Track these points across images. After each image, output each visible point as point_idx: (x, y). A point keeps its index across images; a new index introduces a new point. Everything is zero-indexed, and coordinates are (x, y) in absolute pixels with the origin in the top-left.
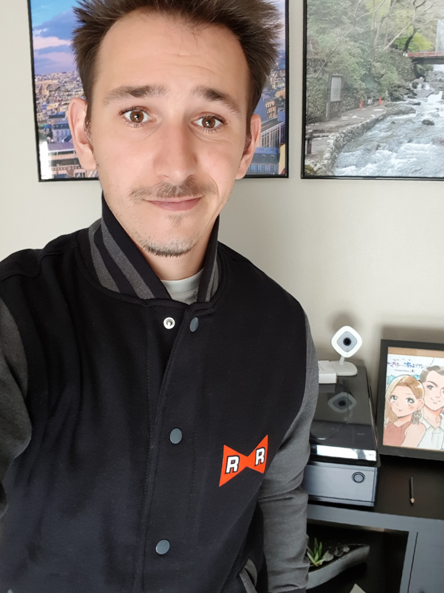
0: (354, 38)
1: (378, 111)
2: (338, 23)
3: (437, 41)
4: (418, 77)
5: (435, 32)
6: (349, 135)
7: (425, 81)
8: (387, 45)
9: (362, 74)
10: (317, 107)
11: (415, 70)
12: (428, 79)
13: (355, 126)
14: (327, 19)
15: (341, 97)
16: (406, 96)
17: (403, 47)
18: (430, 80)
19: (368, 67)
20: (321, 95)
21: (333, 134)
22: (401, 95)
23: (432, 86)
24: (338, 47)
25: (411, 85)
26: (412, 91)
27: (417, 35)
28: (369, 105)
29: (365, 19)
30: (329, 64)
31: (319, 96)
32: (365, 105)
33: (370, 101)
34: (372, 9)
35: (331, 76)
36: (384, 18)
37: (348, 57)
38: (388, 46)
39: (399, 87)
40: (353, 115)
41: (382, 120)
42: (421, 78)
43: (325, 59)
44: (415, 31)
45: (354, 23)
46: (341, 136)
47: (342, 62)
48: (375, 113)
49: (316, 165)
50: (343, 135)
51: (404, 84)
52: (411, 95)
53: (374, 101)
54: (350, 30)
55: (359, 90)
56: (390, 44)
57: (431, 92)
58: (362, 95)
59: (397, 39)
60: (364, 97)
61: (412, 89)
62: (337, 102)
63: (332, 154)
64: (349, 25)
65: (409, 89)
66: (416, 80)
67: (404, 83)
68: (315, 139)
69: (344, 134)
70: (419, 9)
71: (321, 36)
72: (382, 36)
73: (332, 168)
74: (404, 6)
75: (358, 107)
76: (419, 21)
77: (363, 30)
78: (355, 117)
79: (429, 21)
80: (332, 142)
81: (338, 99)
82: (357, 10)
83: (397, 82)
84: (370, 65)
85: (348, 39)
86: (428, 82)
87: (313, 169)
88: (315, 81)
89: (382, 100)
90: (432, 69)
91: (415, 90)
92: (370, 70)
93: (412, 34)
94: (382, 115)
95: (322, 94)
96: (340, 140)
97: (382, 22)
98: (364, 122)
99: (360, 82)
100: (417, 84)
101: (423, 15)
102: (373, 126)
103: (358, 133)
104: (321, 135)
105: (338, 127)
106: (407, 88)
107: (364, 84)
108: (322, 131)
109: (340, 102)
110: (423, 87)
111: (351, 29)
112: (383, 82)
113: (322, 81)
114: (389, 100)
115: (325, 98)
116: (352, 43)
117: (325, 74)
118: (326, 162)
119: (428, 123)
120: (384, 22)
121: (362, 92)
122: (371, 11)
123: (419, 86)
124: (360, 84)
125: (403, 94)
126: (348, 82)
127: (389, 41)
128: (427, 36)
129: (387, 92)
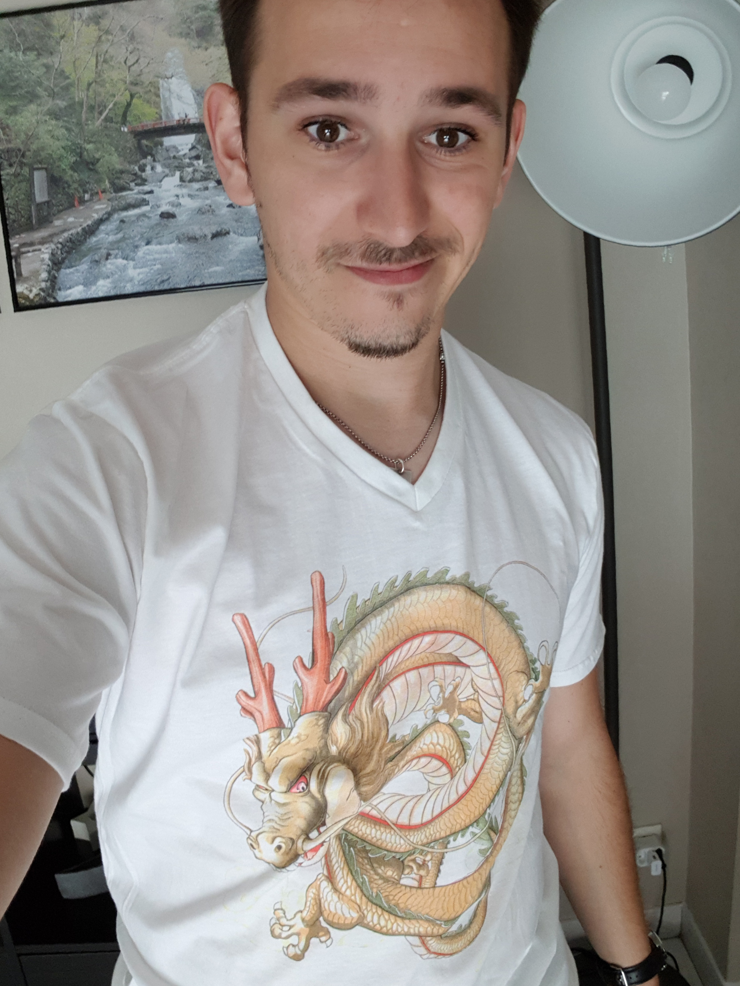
0: (55, 115)
1: (100, 208)
2: (32, 97)
3: (162, 107)
4: (145, 157)
5: (158, 96)
6: (68, 244)
7: (154, 160)
8: (98, 119)
9: (72, 161)
10: (21, 212)
11: (139, 147)
12: (158, 157)
13: (73, 231)
14: (17, 93)
15: (49, 194)
16: (132, 185)
17: (120, 119)
18: (161, 159)
19: (78, 151)
20: (23, 196)
21: (47, 246)
22: (126, 183)
23: (164, 166)
24: (36, 130)
25: (136, 168)
26: (141, 177)
27: (135, 101)
28: (87, 201)
29: (66, 88)
30: (28, 153)
31: (20, 198)
32: (82, 201)
33: (87, 197)
34: (73, 74)
35: (32, 169)
36: (89, 85)
37: (51, 142)
38: (100, 120)
39: (122, 172)
40: (68, 218)
41: (107, 219)
42: (149, 157)
43: (22, 147)
44: (132, 96)
45: (53, 95)
46: (57, 248)
47: (43, 149)
48: (96, 211)
49: (31, 291)
50: (60, 246)
52: (139, 181)
53: (92, 195)
54: (49, 106)
55: (71, 183)
56: (102, 117)
57: (164, 175)
58: (76, 189)
59: (110, 110)
60: (79, 192)
61: (139, 173)
62: (44, 203)
63: (49, 272)
64: (46, 98)
65: (135, 174)
66: (144, 161)
68: (25, 255)
69: (61, 243)
70: (133, 68)
71: (12, 118)
72: (91, 108)
73: (53, 292)
74: (113, 67)
75: (74, 206)
76: (136, 84)
77: (65, 103)
78: (71, 219)
79: (148, 82)
80: (46, 256)
81: (45, 198)
82: (54, 78)
83: (118, 167)
84: (81, 148)
85: (47, 118)
86: (159, 161)
87: (28, 297)
88: (13, 178)
89: (102, 192)
90: (161, 144)
91: (143, 174)
92: (81, 155)
93: (129, 101)
94: (106, 213)
95: (24, 194)
96: (57, 253)
97: (88, 89)
98: (85, 225)
99: (70, 172)
100: (145, 165)
101: (139, 75)
102: (97, 228)
103: (79, 241)
104: (31, 249)
105: (51, 236)
106: (133, 173)
107: (76, 174)
108: (32, 244)
109: (48, 202)
110: (153, 168)
111: (49, 104)
112: (101, 169)
113: (22, 178)
114: (112, 191)
115: (28, 200)
116: (54, 122)
117: (24, 168)
118: (43, 285)
119: (168, 216)
120: (90, 90)
121: (76, 185)
122: (73, 76)
123: (148, 168)
124: (71, 176)
125: (128, 182)
126: (55, 175)
127: (101, 113)
128: (148, 102)
129: (107, 182)
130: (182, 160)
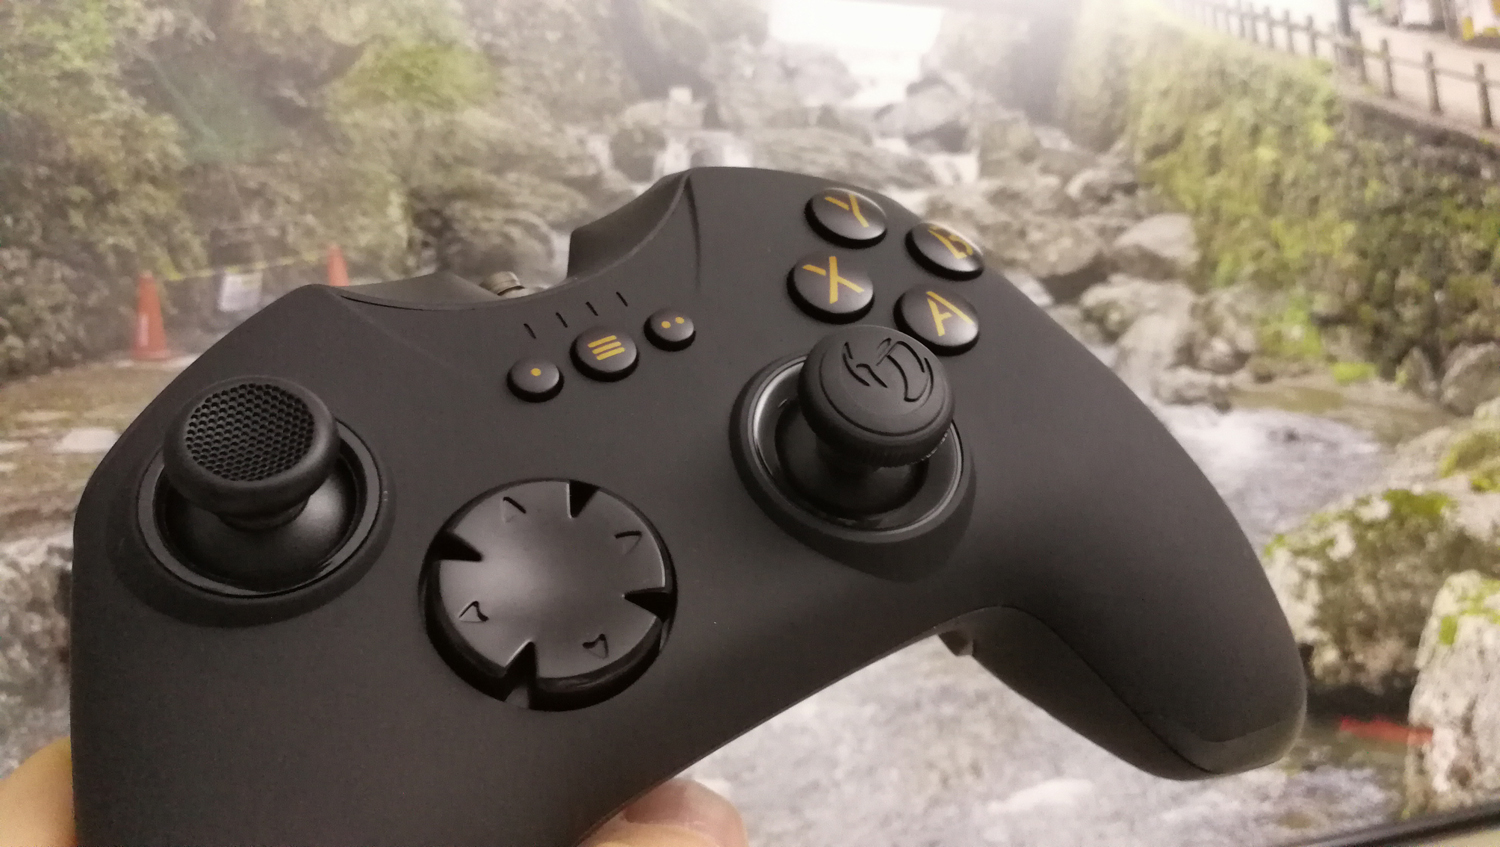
51: (546, 141)
67: (546, 127)
107: (166, 125)
130: (867, 140)
